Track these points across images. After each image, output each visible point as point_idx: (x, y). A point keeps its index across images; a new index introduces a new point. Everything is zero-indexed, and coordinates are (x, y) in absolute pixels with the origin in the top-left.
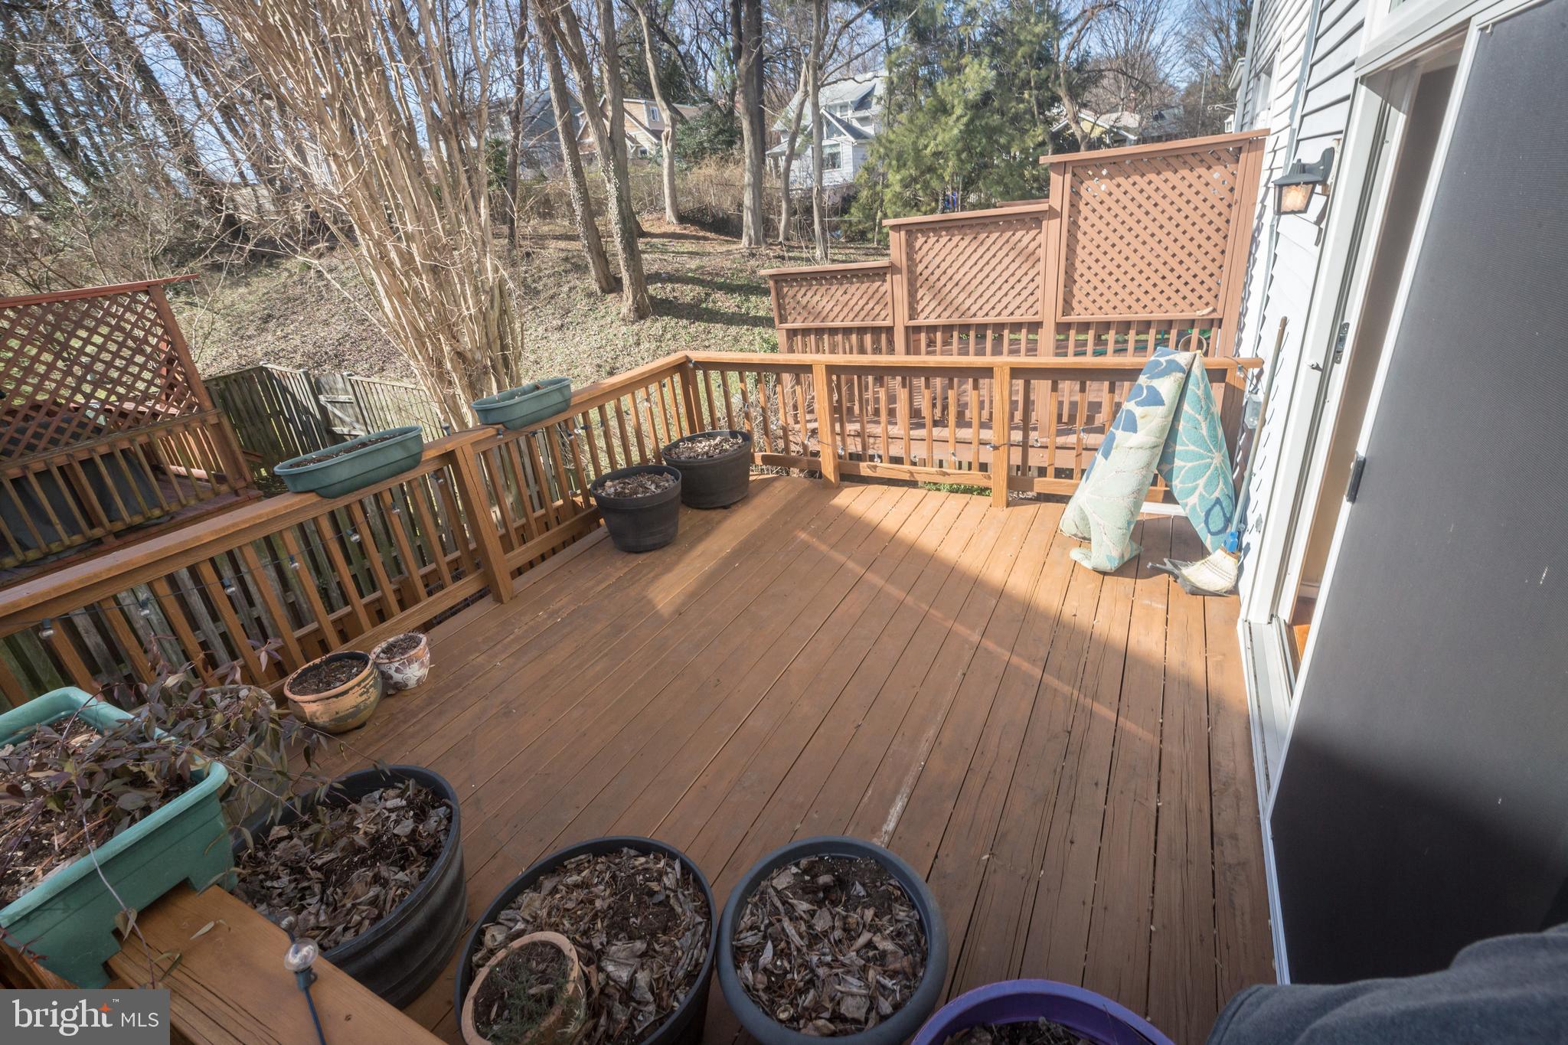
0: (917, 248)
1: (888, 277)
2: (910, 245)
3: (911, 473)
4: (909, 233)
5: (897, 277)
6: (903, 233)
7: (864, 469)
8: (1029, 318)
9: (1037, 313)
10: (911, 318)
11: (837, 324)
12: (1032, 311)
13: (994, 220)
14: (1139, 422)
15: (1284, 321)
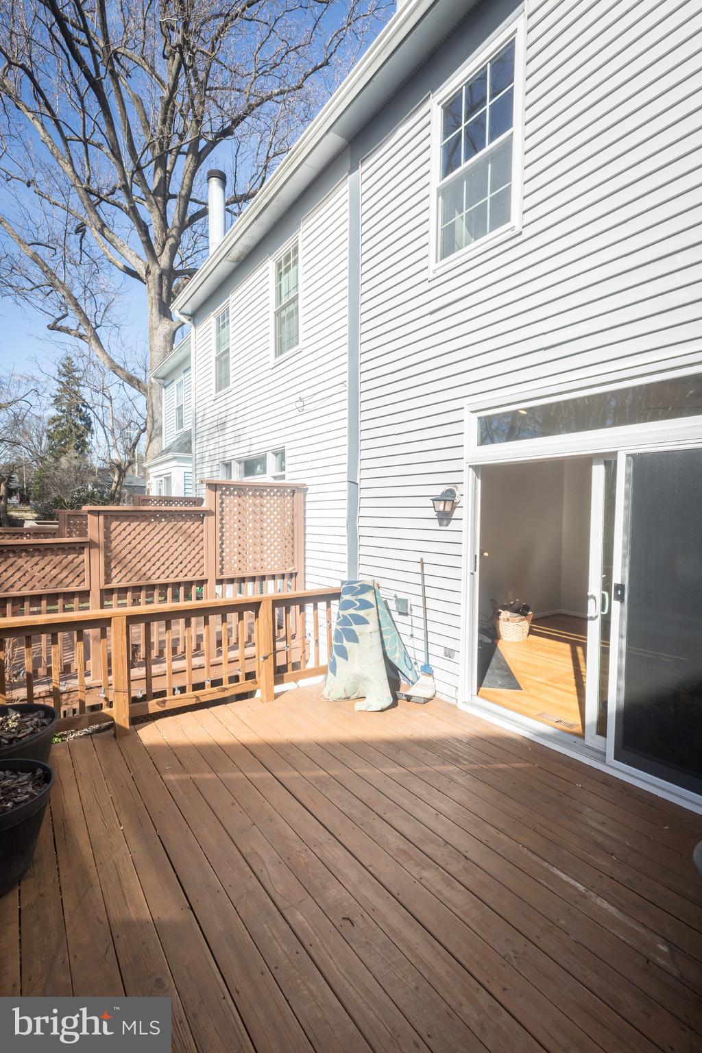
0: (112, 529)
1: (86, 550)
2: (107, 527)
3: (197, 697)
4: (106, 517)
5: (94, 551)
6: (101, 518)
7: (153, 706)
8: (197, 578)
9: (203, 574)
10: (107, 583)
11: (73, 588)
12: (200, 572)
13: (154, 513)
14: (367, 618)
15: (422, 559)
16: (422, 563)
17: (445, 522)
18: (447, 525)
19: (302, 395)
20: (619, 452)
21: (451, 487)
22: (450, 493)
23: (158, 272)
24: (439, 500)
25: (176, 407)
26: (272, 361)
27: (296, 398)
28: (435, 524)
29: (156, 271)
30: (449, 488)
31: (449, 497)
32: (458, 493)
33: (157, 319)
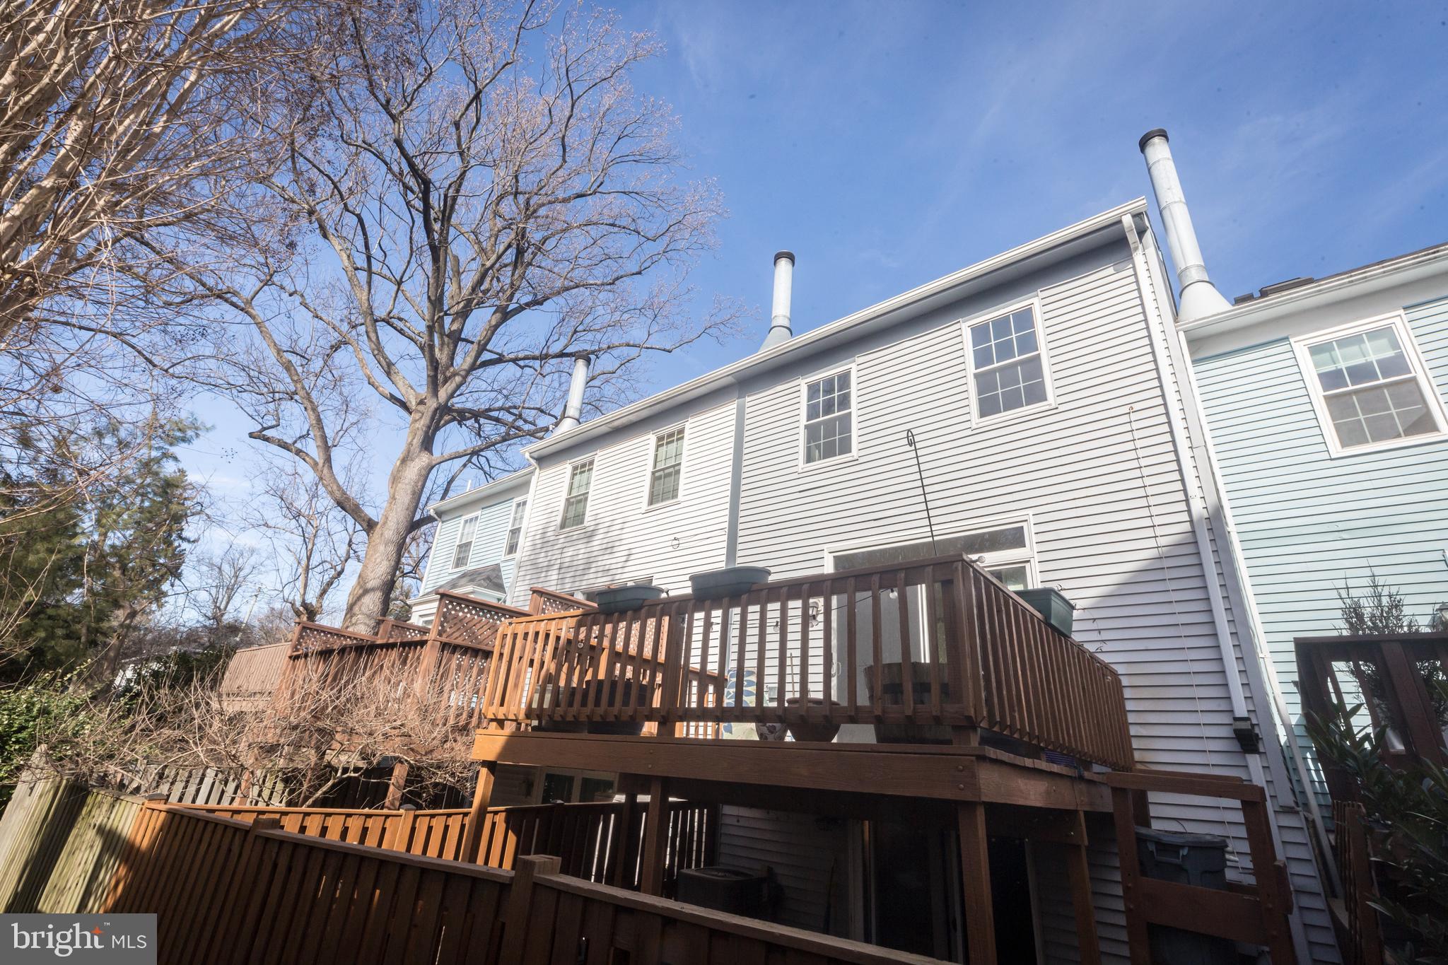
19: (677, 536)
23: (435, 405)
25: (458, 543)
26: (645, 506)
27: (672, 537)
29: (432, 404)
33: (417, 450)
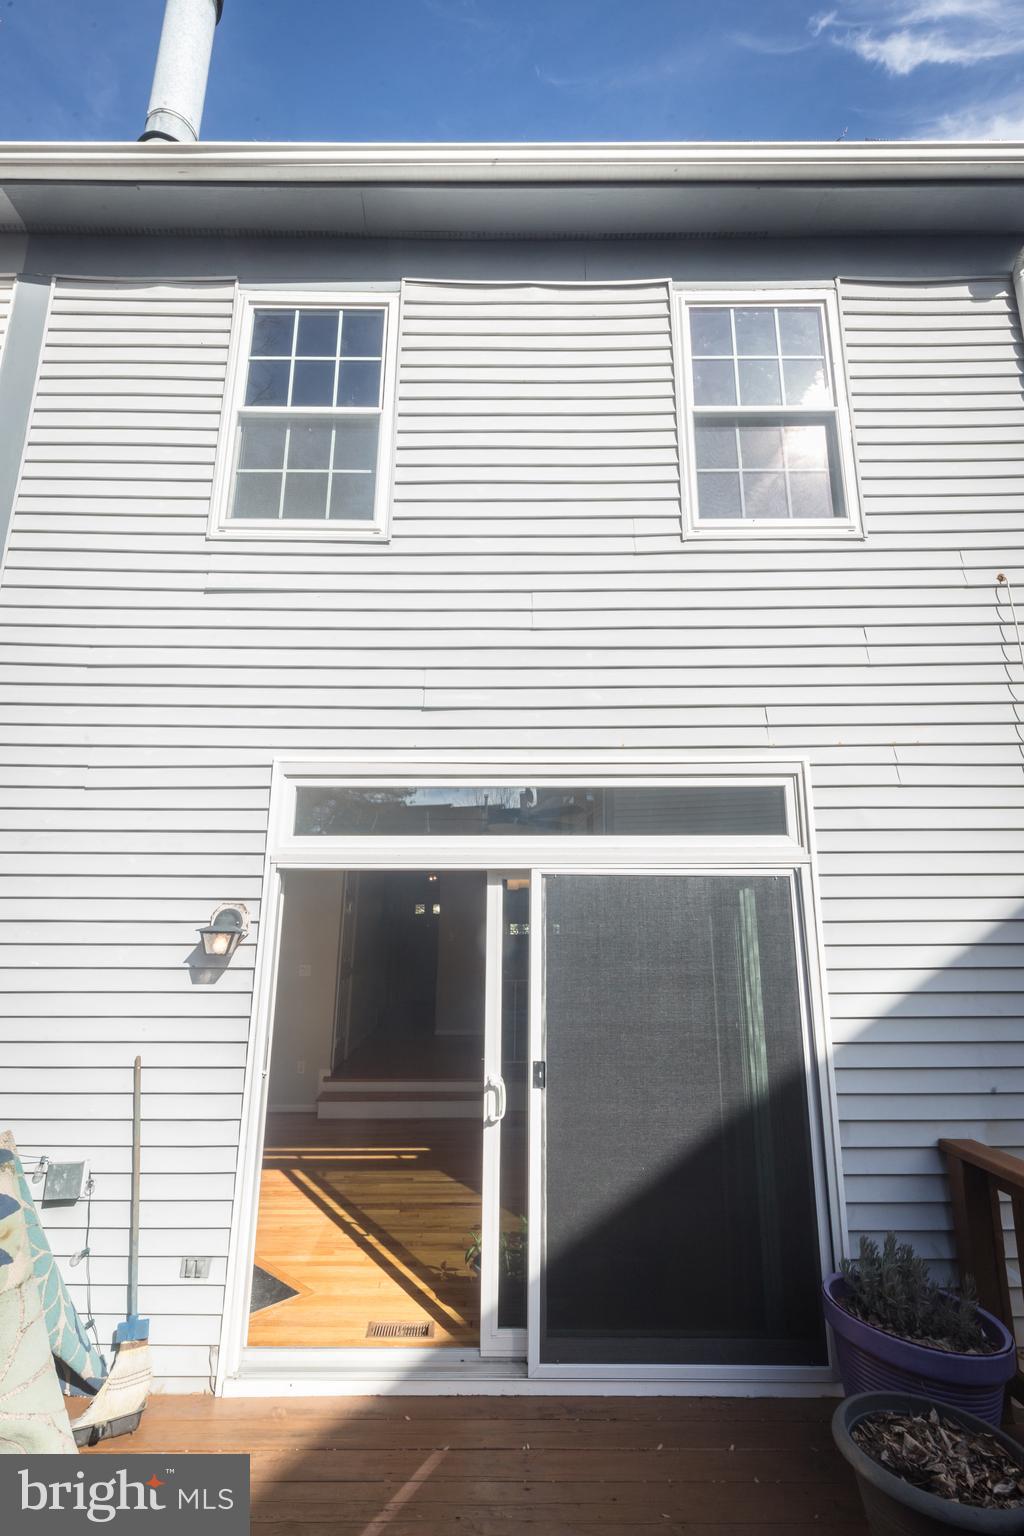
15: (138, 1060)
16: (137, 1068)
17: (208, 975)
18: (213, 981)
20: (533, 871)
21: (231, 907)
22: (231, 918)
24: (211, 932)
28: (184, 980)
30: (228, 907)
31: (229, 924)
32: (246, 919)
